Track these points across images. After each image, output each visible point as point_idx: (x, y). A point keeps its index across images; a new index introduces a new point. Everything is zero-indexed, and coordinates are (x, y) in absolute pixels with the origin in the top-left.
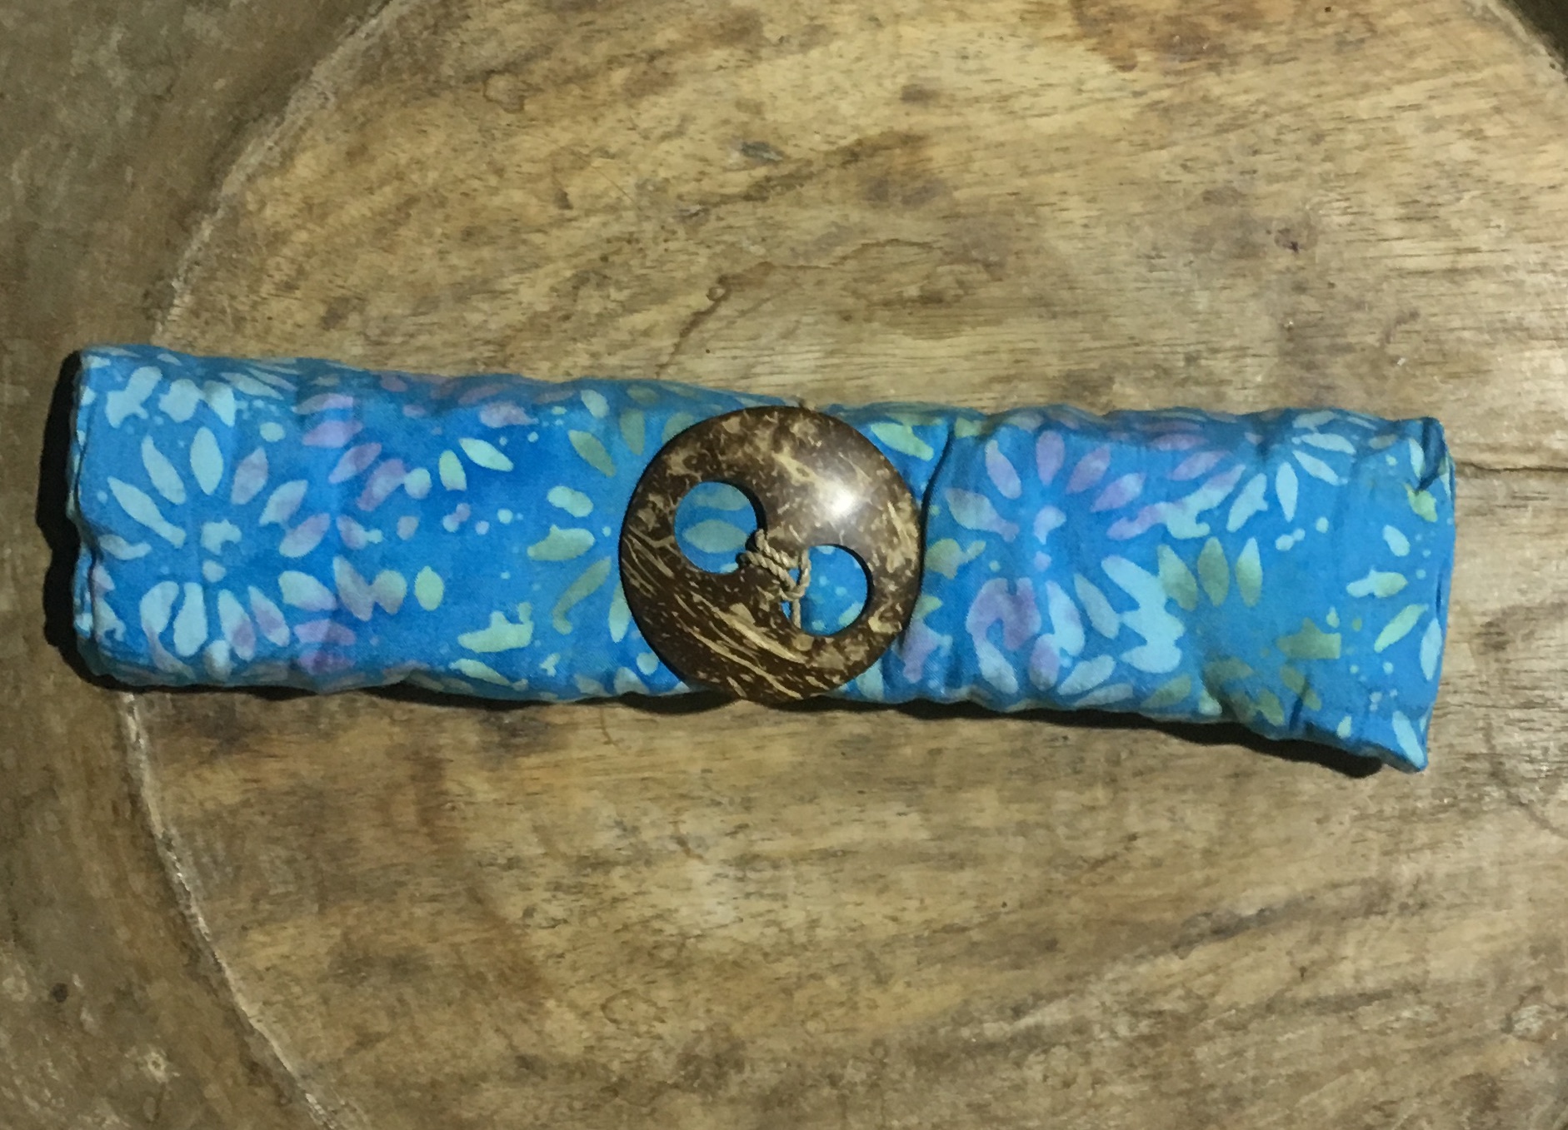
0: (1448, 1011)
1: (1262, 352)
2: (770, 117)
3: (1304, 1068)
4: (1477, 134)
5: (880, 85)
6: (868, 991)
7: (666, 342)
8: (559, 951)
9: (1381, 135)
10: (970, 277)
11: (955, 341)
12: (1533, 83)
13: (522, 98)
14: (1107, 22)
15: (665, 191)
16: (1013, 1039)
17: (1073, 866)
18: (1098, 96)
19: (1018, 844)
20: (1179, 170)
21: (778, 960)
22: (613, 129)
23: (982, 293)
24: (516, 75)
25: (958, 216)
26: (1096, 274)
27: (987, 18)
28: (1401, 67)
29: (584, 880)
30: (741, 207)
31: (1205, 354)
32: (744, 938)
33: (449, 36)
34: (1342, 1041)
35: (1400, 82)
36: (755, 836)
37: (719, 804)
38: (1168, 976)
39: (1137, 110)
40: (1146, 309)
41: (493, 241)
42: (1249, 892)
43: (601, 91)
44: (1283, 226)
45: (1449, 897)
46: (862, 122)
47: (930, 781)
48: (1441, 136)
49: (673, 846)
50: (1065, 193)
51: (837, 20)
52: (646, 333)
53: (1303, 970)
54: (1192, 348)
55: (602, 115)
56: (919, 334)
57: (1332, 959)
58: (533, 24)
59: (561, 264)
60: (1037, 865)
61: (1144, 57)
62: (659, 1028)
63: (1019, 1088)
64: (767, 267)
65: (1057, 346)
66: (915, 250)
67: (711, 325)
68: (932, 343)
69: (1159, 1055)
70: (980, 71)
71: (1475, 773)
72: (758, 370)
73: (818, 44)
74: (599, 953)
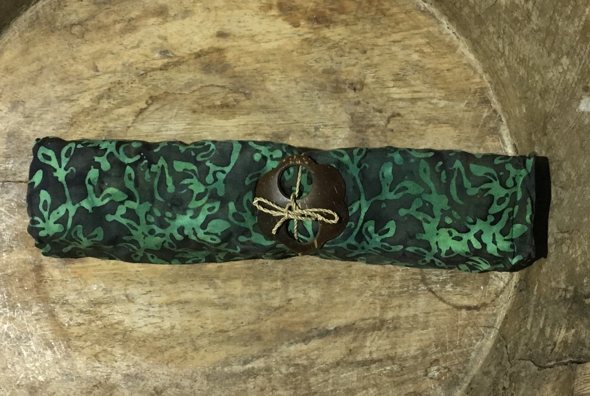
0: (404, 367)
1: (342, 126)
2: (170, 42)
3: (350, 387)
4: (421, 52)
5: (209, 31)
6: (191, 353)
7: (131, 119)
8: (80, 335)
9: (387, 51)
10: (238, 98)
11: (233, 120)
12: (441, 34)
13: (84, 34)
14: (290, 10)
15: (132, 66)
16: (243, 373)
17: (267, 310)
18: (287, 36)
19: (249, 301)
20: (314, 62)
21: (159, 341)
22: (114, 45)
23: (243, 104)
24: (82, 26)
25: (235, 77)
26: (284, 97)
27: (248, 8)
28: (394, 27)
29: (91, 309)
30: (159, 72)
31: (322, 127)
32: (147, 332)
33: (59, 12)
34: (364, 377)
35: (394, 33)
36: (153, 295)
37: (141, 283)
38: (301, 351)
39: (300, 41)
40: (301, 110)
41: (71, 82)
42: (331, 321)
43: (111, 32)
44: (350, 82)
45: (405, 325)
46: (202, 43)
47: (217, 277)
48: (408, 52)
49: (124, 298)
50: (272, 69)
51: (195, 9)
52: (124, 116)
53: (350, 350)
54: (317, 124)
55: (111, 40)
56: (220, 118)
57: (362, 347)
58: (89, 9)
59: (94, 91)
60: (255, 309)
61: (302, 23)
62: (115, 364)
63: (245, 390)
64: (167, 93)
65: (269, 123)
66: (219, 88)
67: (147, 113)
68: (224, 121)
69: (297, 380)
70: (245, 27)
71: (416, 279)
72: (162, 129)
73: (188, 16)
74: (95, 336)
